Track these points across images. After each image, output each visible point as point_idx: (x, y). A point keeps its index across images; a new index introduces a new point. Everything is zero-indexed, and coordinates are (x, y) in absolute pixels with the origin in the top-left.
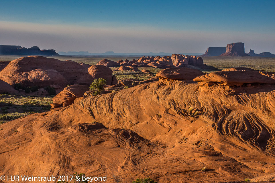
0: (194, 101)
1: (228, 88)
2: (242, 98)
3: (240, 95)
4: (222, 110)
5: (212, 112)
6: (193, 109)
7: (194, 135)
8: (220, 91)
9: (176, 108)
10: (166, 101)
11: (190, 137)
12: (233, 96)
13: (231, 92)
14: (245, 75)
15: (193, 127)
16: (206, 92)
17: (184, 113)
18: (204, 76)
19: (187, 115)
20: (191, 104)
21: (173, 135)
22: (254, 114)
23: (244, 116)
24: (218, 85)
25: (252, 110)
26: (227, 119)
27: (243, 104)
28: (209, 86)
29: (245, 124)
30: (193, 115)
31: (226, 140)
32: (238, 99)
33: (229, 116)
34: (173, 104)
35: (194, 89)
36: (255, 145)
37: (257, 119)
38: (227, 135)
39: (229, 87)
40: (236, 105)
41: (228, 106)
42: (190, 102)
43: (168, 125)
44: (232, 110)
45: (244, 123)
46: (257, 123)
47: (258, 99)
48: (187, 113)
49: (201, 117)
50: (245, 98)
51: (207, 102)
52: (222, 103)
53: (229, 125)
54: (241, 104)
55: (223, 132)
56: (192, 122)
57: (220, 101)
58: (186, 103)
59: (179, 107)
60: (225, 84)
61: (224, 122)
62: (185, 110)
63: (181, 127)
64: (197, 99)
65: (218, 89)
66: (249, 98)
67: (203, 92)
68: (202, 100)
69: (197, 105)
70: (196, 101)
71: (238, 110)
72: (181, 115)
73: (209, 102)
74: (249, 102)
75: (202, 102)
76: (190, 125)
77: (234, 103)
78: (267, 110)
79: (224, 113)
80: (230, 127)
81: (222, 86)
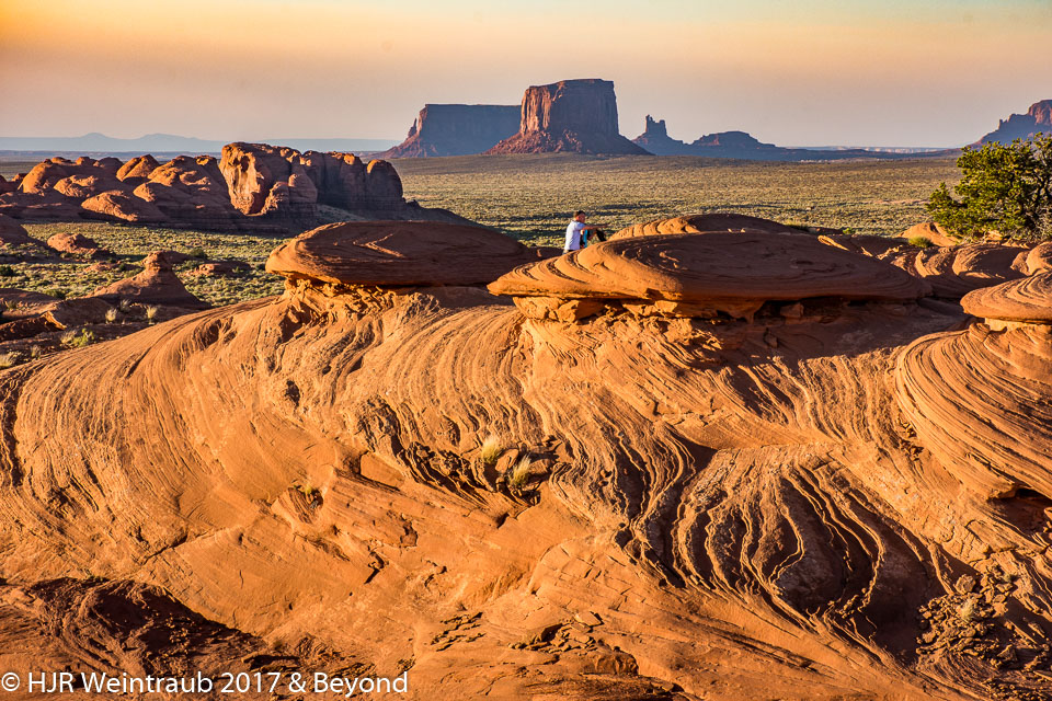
0: (502, 403)
1: (682, 329)
2: (762, 382)
3: (750, 364)
4: (659, 449)
5: (611, 466)
6: (503, 452)
7: (517, 597)
8: (640, 345)
9: (406, 446)
10: (341, 412)
11: (495, 608)
12: (716, 371)
13: (704, 351)
14: (767, 256)
15: (513, 552)
16: (563, 356)
17: (454, 474)
18: (551, 267)
19: (470, 487)
20: (487, 419)
21: (394, 601)
22: (834, 464)
23: (784, 481)
24: (632, 316)
25: (820, 444)
26: (692, 503)
27: (769, 414)
28: (583, 318)
29: (790, 520)
30: (506, 481)
31: (702, 617)
32: (742, 386)
33: (701, 484)
34: (381, 424)
35: (492, 338)
36: (858, 637)
37: (856, 496)
38: (704, 589)
39: (691, 323)
40: (734, 421)
41: (691, 427)
42: (482, 412)
43: (363, 542)
44: (715, 451)
45: (787, 516)
46: (854, 517)
47: (850, 386)
48: (469, 473)
49: (550, 490)
50: (778, 381)
51: (576, 410)
52: (656, 413)
53: (711, 531)
54: (759, 413)
55: (680, 572)
56: (501, 520)
57: (646, 398)
58: (455, 419)
59: (418, 444)
60: (670, 307)
61: (682, 517)
62: (455, 456)
63: (442, 550)
64: (520, 394)
65: (628, 333)
66: (802, 380)
67: (549, 353)
68: (543, 400)
69: (520, 426)
70: (510, 403)
71: (745, 446)
72: (436, 483)
73: (585, 408)
74: (802, 399)
75: (546, 407)
76: (489, 543)
77: (724, 408)
78: (901, 443)
79: (671, 467)
80: (714, 544)
81: (652, 318)
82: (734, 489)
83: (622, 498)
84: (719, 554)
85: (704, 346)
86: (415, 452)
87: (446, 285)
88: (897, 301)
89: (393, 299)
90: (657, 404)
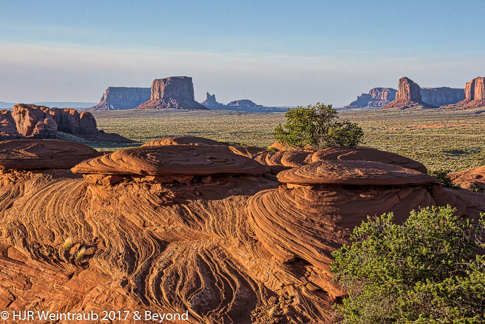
1: (157, 188)
2: (192, 211)
3: (187, 204)
4: (145, 242)
5: (122, 250)
6: (73, 245)
8: (138, 196)
9: (29, 243)
12: (171, 207)
13: (167, 198)
14: (197, 155)
15: (75, 291)
16: (104, 201)
17: (50, 255)
18: (99, 160)
19: (58, 261)
20: (68, 230)
22: (220, 248)
23: (198, 256)
24: (135, 182)
25: (215, 239)
26: (158, 264)
27: (194, 226)
28: (113, 183)
29: (199, 274)
30: (74, 258)
32: (182, 213)
33: (162, 258)
35: (73, 193)
37: (229, 262)
38: (159, 305)
39: (161, 185)
40: (178, 229)
41: (159, 231)
42: (66, 226)
44: (169, 243)
45: (198, 272)
46: (227, 272)
47: (230, 213)
48: (57, 255)
49: (93, 262)
50: (199, 211)
51: (108, 225)
52: (144, 226)
53: (163, 279)
54: (189, 225)
55: (148, 298)
56: (70, 276)
57: (140, 219)
58: (53, 230)
59: (35, 242)
60: (152, 178)
61: (152, 273)
62: (52, 247)
63: (43, 291)
64: (84, 218)
65: (134, 190)
66: (209, 211)
67: (98, 199)
68: (94, 221)
69: (83, 233)
70: (79, 222)
71: (183, 240)
72: (42, 260)
73: (113, 224)
74: (209, 219)
75: (95, 224)
76: (65, 287)
77: (174, 223)
78: (250, 239)
79: (149, 250)
80: (164, 285)
81: (144, 183)
82: (176, 260)
83: (126, 265)
84: (166, 289)
85: (167, 196)
86: (33, 246)
87: (56, 169)
88: (253, 175)
89: (31, 175)
90: (145, 222)
